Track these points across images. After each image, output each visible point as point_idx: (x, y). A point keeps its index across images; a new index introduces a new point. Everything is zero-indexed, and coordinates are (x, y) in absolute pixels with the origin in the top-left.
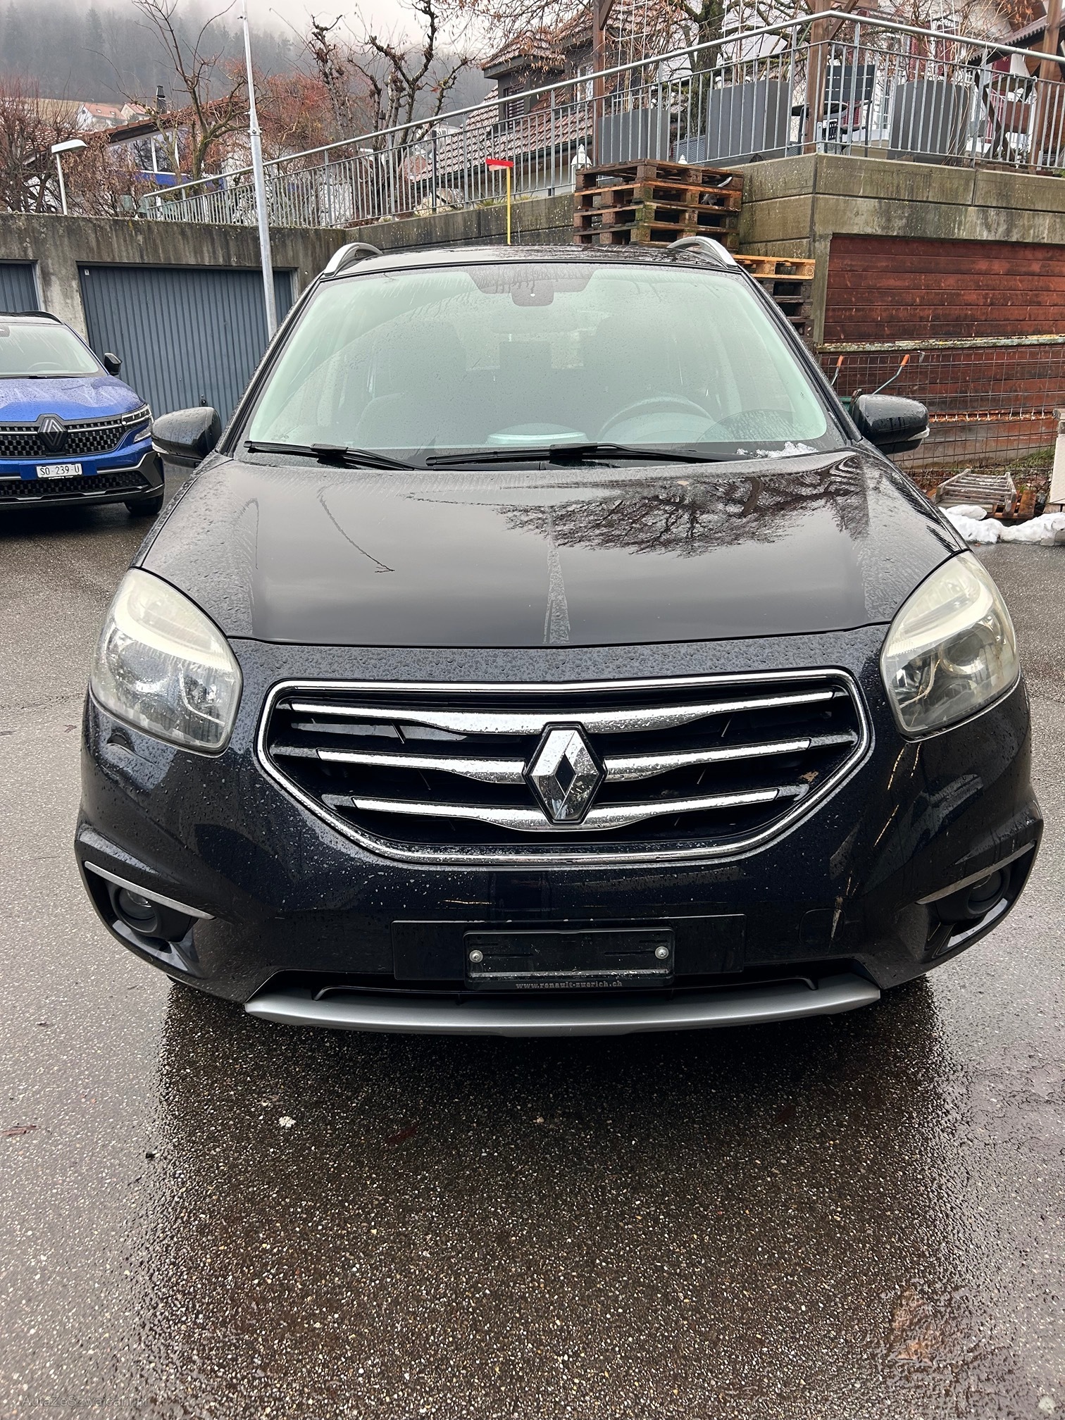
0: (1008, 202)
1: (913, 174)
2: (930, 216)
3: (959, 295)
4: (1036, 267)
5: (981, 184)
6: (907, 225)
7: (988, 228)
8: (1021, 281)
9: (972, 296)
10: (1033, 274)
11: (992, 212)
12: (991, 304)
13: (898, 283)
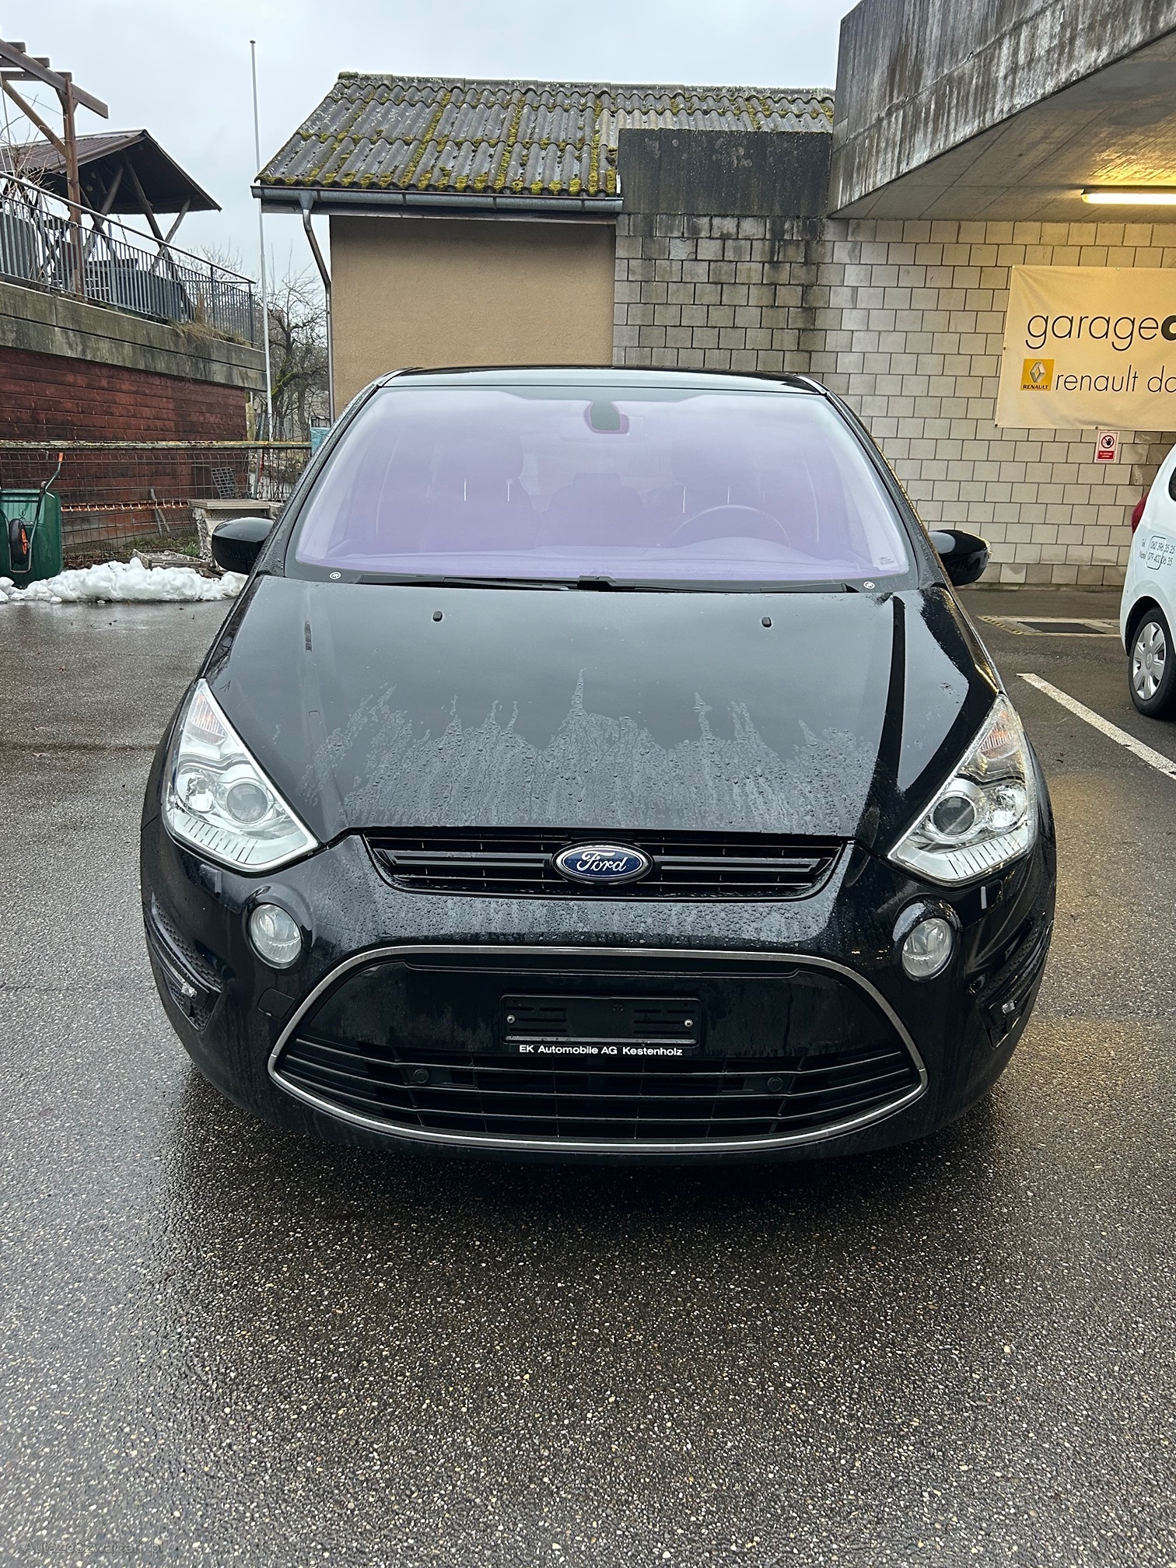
0: (79, 326)
1: (13, 294)
2: (31, 332)
3: (59, 402)
4: (104, 383)
5: (60, 309)
6: (17, 338)
7: (71, 347)
8: (98, 394)
9: (69, 405)
10: (103, 389)
11: (71, 334)
12: (83, 412)
13: (17, 389)
